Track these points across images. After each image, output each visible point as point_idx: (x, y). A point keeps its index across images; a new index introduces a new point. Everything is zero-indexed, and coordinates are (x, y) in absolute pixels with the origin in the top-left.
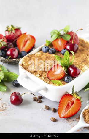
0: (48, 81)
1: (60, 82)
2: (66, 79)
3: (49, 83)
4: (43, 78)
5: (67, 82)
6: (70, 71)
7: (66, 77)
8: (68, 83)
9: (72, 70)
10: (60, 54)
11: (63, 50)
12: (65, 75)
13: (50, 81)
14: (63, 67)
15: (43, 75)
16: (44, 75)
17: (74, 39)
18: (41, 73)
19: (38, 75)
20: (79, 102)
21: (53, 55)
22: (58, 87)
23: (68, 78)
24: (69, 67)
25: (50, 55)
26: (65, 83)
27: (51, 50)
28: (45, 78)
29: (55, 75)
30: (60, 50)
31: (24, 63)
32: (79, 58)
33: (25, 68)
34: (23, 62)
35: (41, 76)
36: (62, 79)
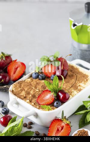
0: (38, 107)
1: (49, 107)
2: (55, 104)
3: (39, 109)
4: (33, 104)
5: (56, 107)
6: (60, 96)
7: (56, 102)
8: (57, 108)
9: (61, 96)
10: (50, 80)
11: (53, 76)
12: (54, 100)
13: (39, 107)
14: (52, 92)
15: (33, 101)
17: (63, 65)
18: (30, 99)
19: (28, 101)
20: (69, 126)
21: (43, 81)
22: (47, 112)
23: (57, 103)
24: (59, 92)
25: (40, 81)
26: (55, 108)
27: (41, 76)
28: (35, 104)
29: (44, 100)
30: (50, 76)
31: (14, 89)
32: (68, 83)
33: (15, 95)
34: (13, 88)
35: (31, 101)
36: (52, 104)
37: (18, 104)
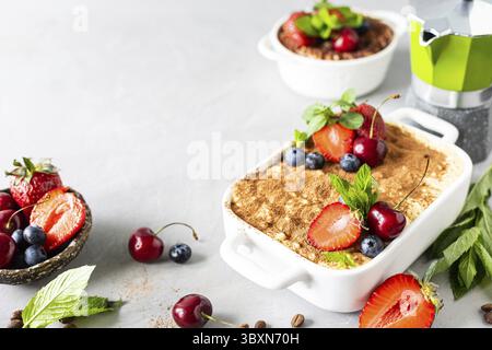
0: (313, 255)
1: (348, 256)
2: (365, 246)
3: (316, 262)
4: (297, 246)
5: (370, 254)
6: (376, 221)
7: (367, 241)
8: (372, 257)
9: (381, 219)
10: (337, 168)
11: (346, 157)
12: (363, 235)
13: (317, 255)
14: (353, 210)
15: (295, 235)
16: (299, 234)
18: (287, 229)
19: (281, 236)
21: (319, 172)
22: (343, 272)
23: (371, 244)
24: (371, 209)
25: (308, 172)
26: (364, 258)
27: (311, 158)
28: (301, 246)
29: (330, 235)
30: (336, 157)
31: (236, 199)
33: (240, 216)
34: (234, 195)
35: (288, 237)
36: (354, 247)
37: (251, 244)
